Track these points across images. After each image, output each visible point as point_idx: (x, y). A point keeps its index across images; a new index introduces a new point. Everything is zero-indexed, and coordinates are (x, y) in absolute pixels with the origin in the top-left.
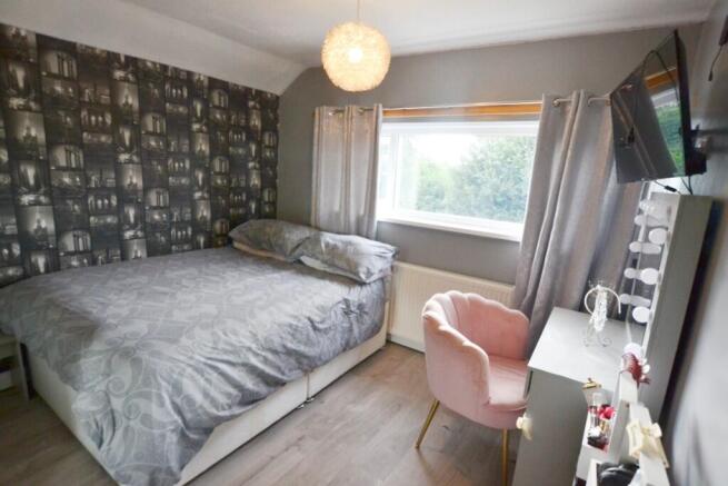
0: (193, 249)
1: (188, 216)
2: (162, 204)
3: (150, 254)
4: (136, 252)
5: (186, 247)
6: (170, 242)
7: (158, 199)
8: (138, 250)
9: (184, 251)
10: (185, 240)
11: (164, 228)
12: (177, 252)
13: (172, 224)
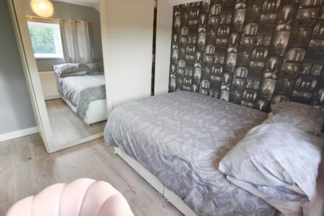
0: (254, 108)
1: (256, 87)
2: (242, 76)
3: (230, 100)
4: (224, 97)
5: (250, 104)
6: (242, 98)
7: (241, 73)
8: (225, 96)
9: (248, 106)
10: (251, 100)
11: (241, 90)
12: (244, 105)
13: (245, 88)
